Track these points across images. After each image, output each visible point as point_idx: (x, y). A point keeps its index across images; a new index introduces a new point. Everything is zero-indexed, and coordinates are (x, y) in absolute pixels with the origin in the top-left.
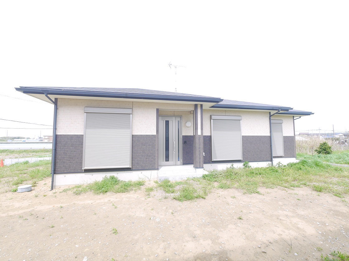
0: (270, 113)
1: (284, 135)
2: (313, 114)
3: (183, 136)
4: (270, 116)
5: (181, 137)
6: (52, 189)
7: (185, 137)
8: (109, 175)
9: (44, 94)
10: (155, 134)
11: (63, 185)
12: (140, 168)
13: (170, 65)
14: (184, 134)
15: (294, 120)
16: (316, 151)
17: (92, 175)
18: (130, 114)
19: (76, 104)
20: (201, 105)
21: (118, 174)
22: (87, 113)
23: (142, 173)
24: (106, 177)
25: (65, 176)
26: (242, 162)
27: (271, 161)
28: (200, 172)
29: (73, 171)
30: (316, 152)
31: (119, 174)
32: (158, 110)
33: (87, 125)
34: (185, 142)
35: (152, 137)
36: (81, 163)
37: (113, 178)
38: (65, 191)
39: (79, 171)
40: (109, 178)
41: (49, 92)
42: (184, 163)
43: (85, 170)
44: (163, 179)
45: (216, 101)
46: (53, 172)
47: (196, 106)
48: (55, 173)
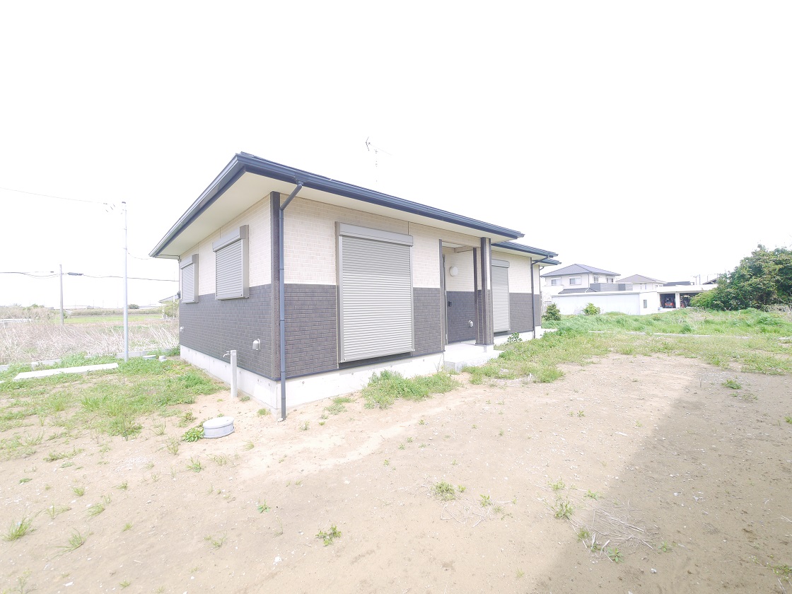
0: (531, 258)
2: (560, 263)
3: (448, 292)
4: (532, 265)
5: (446, 295)
6: (284, 416)
7: (449, 294)
8: (378, 369)
10: (439, 287)
12: (422, 352)
13: (368, 144)
14: (448, 289)
15: (540, 270)
17: (353, 374)
18: (409, 246)
20: (490, 239)
22: (343, 236)
23: (424, 360)
24: (375, 374)
25: (303, 383)
26: (508, 334)
29: (318, 370)
31: (393, 366)
32: (440, 241)
33: (346, 265)
34: (449, 304)
35: (436, 292)
37: (385, 375)
39: (330, 368)
40: (379, 375)
42: (450, 341)
43: (340, 364)
44: (460, 366)
45: (514, 235)
46: (283, 375)
47: (483, 240)
48: (287, 379)
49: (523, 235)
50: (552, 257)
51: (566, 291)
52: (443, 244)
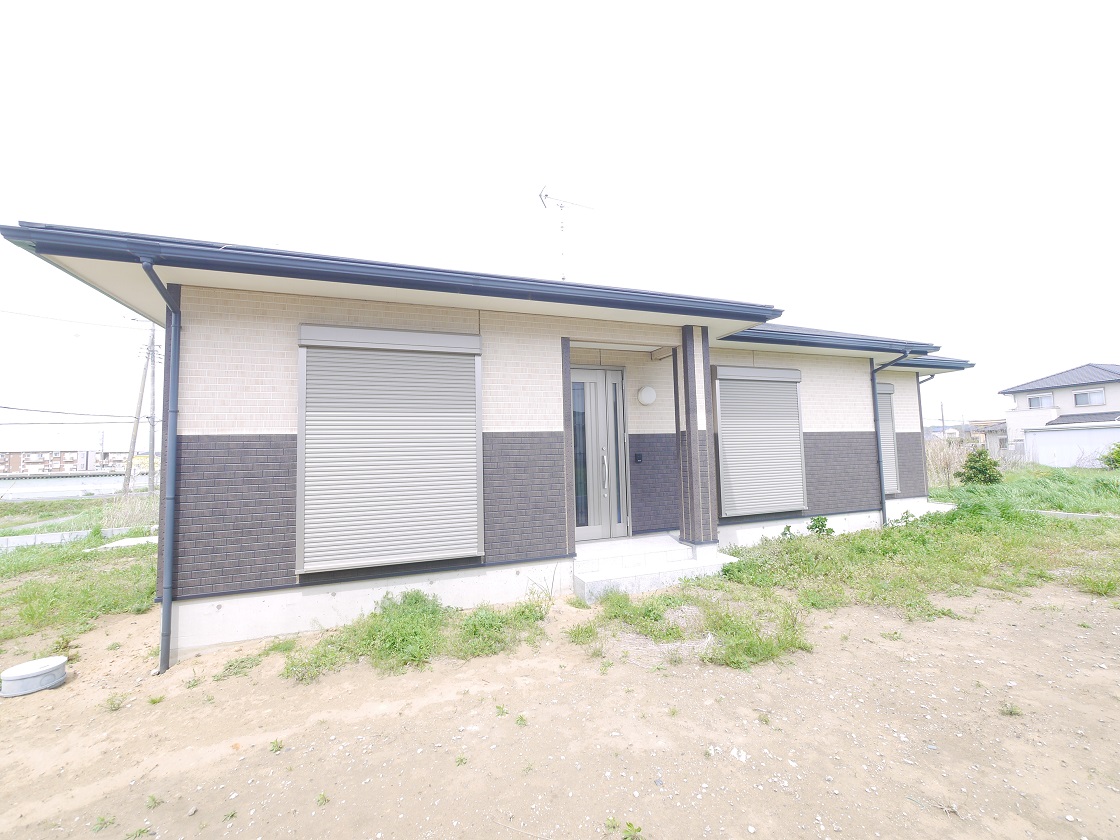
0: (871, 360)
1: (897, 431)
2: (972, 365)
3: (632, 437)
4: (873, 372)
5: (624, 441)
6: (166, 665)
7: (636, 439)
8: (398, 587)
9: (139, 261)
10: (559, 429)
11: (209, 646)
12: (513, 557)
13: (543, 197)
14: (633, 430)
15: (919, 383)
16: (958, 475)
17: (334, 595)
18: (474, 355)
19: (259, 308)
20: (705, 330)
21: (431, 583)
22: (308, 347)
23: (518, 573)
24: (390, 596)
25: (219, 607)
26: (804, 517)
27: (881, 508)
28: (709, 559)
29: (253, 585)
30: (959, 479)
31: (437, 584)
32: (565, 341)
33: (313, 397)
34: (637, 458)
35: (551, 440)
36: (288, 548)
37: (416, 599)
38: (236, 668)
39: (280, 581)
40: (398, 599)
41: (164, 254)
42: (639, 530)
43: (304, 576)
44: (599, 590)
45: (760, 314)
46: (166, 594)
47: (687, 331)
48: (174, 598)
49: (778, 313)
50: (925, 353)
51: (1064, 419)
52: (572, 344)
